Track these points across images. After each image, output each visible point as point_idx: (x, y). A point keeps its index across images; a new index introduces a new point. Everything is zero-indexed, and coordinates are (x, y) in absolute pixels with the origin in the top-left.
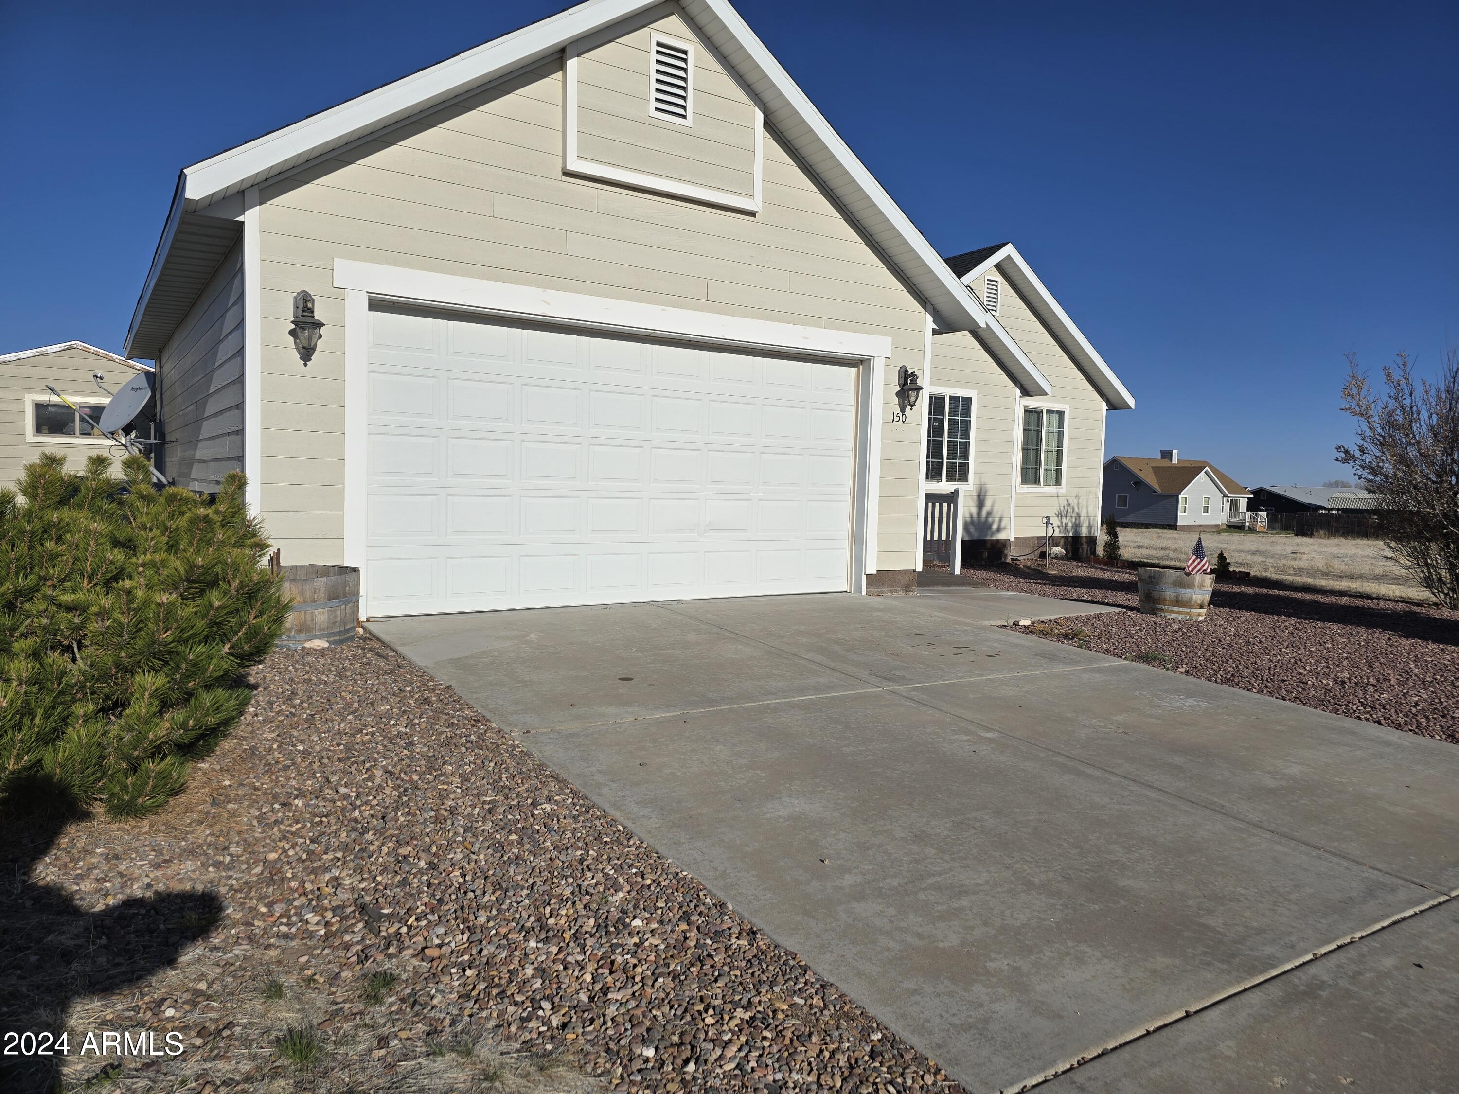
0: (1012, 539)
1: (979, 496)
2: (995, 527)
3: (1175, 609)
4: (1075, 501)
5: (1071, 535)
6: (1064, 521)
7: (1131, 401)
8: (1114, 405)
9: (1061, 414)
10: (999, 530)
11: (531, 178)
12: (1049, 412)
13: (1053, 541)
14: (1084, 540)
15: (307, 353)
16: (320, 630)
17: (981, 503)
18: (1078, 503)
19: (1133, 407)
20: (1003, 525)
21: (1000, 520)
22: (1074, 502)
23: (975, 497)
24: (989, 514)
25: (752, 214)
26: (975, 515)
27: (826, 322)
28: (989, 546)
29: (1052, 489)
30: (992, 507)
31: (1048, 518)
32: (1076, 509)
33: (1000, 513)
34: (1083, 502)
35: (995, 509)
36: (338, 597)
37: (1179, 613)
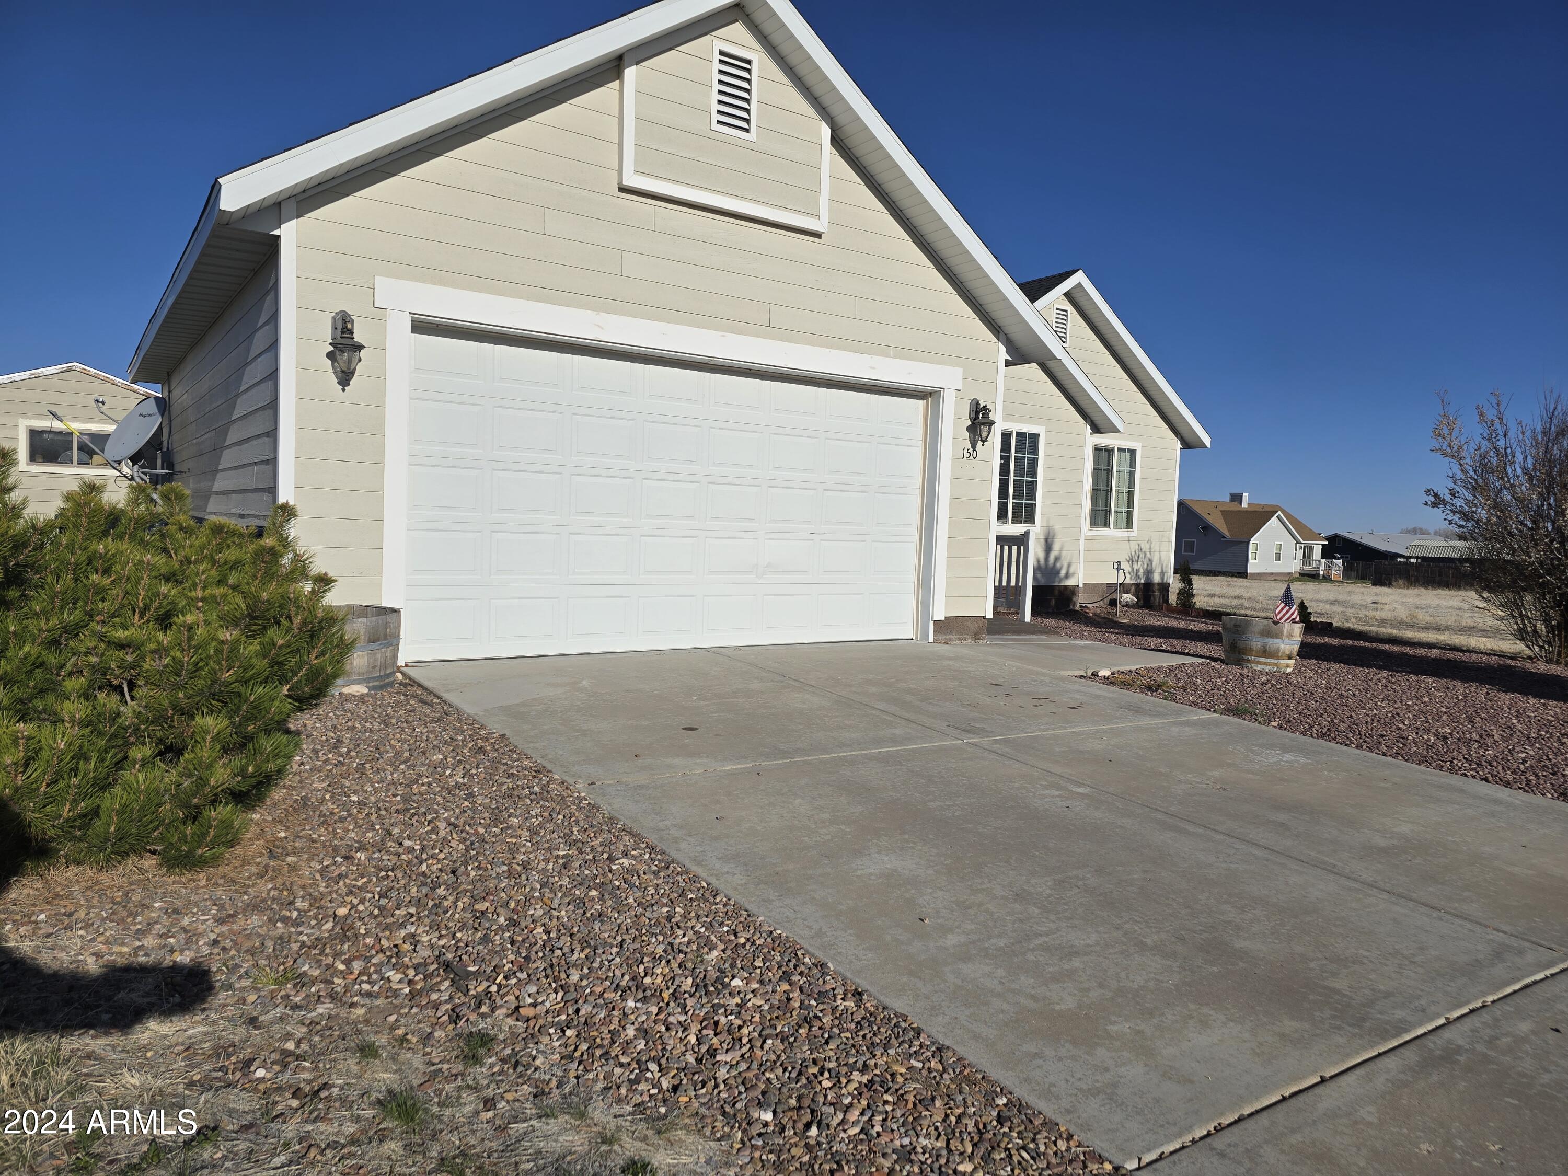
0: (1081, 585)
1: (1046, 540)
2: (1063, 572)
3: (1262, 660)
4: (1148, 546)
5: (1142, 581)
6: (1135, 567)
7: (1207, 440)
8: (1189, 443)
9: (1133, 452)
10: (1067, 576)
11: (585, 193)
12: (1120, 450)
13: (1124, 588)
14: (1156, 587)
15: (345, 378)
16: (359, 674)
17: (1048, 548)
18: (1150, 548)
19: (1209, 445)
20: (1071, 571)
21: (1069, 566)
22: (1145, 547)
23: (1042, 541)
24: (1057, 559)
25: (818, 235)
26: (1042, 561)
27: (893, 351)
28: (1056, 592)
29: (1123, 533)
30: (1061, 550)
31: (1119, 563)
32: (1148, 555)
33: (1068, 561)
34: (1155, 546)
35: (1064, 553)
36: (378, 640)
37: (1265, 664)
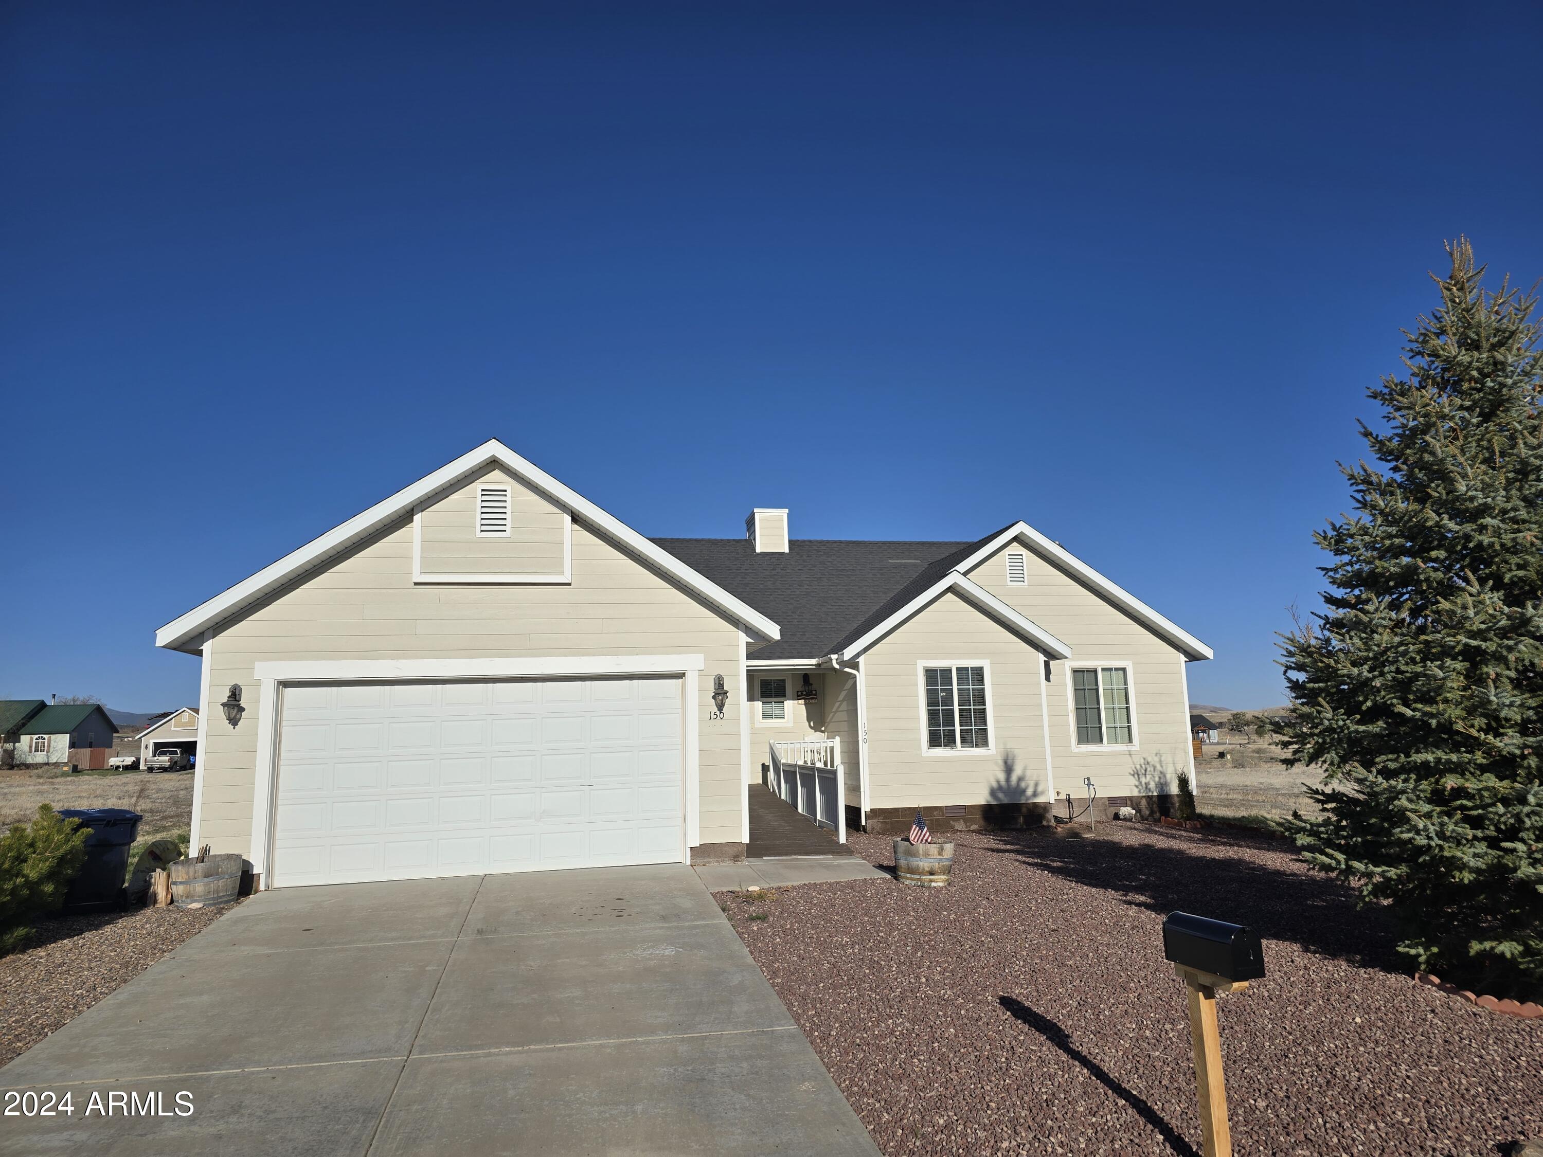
0: (1052, 801)
1: (1006, 762)
2: (1029, 792)
3: (908, 875)
4: (1156, 759)
5: (1155, 794)
6: (1143, 780)
7: (1208, 652)
8: (1193, 656)
9: (1124, 670)
10: (1035, 794)
11: (391, 591)
12: (1103, 669)
13: (1124, 801)
14: (1176, 799)
15: (234, 721)
16: (199, 896)
17: (1009, 769)
18: (1160, 761)
19: (1211, 657)
20: (1040, 789)
21: (1036, 785)
22: (1153, 760)
23: (1001, 763)
24: (1020, 779)
26: (1003, 783)
28: (1024, 810)
29: (1121, 748)
30: (1025, 769)
31: (1088, 779)
32: (1159, 767)
33: (1035, 778)
34: (1168, 758)
35: (1028, 773)
36: (211, 876)
37: (911, 879)
